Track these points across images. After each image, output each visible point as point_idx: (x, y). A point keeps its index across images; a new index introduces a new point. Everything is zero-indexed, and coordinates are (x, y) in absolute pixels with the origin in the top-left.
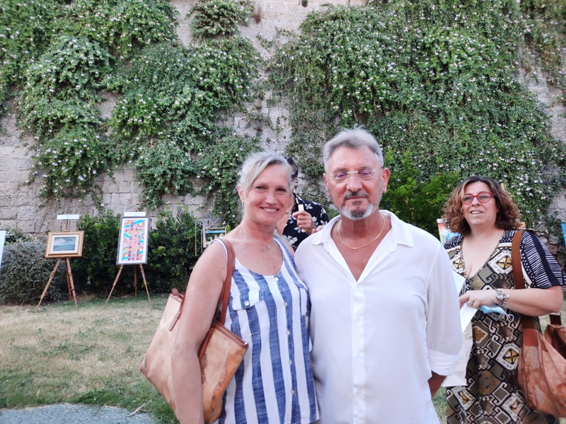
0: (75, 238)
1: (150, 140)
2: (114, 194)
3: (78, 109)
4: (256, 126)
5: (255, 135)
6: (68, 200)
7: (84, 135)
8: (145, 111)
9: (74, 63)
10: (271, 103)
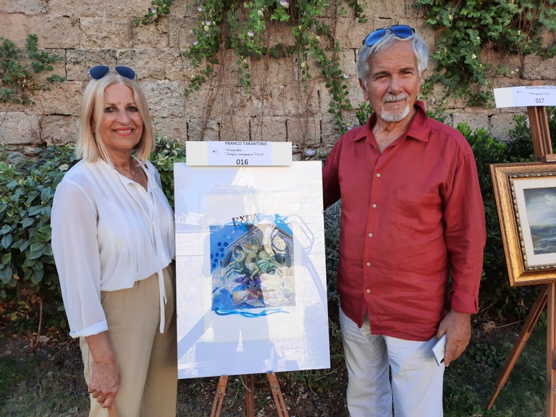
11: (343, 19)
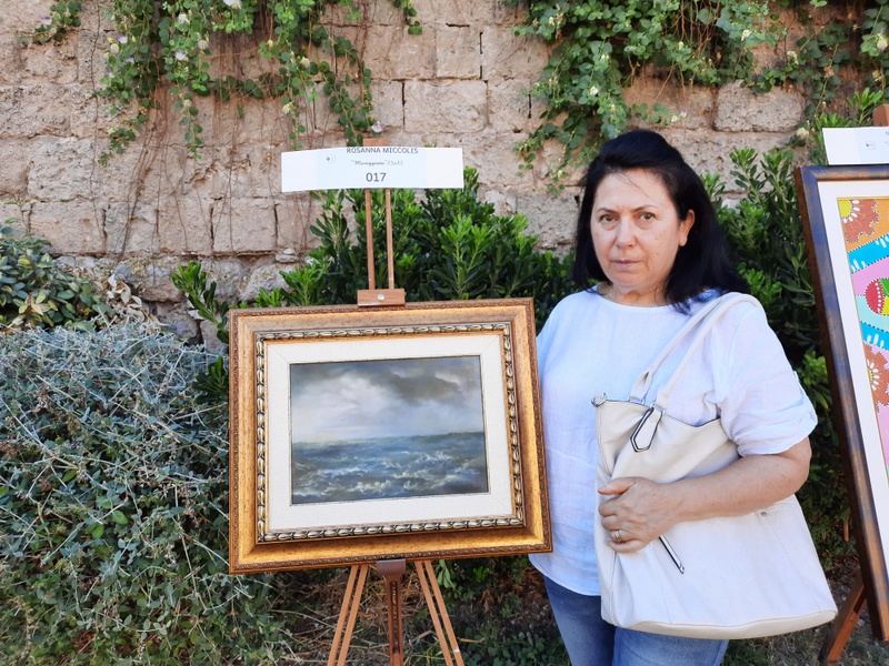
2: (413, 85)
11: (380, 29)
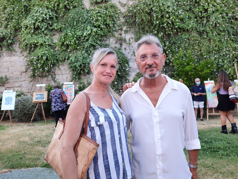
0: (44, 94)
1: (74, 51)
2: (60, 75)
3: (43, 39)
4: (120, 43)
5: (119, 47)
6: (41, 78)
7: (47, 50)
8: (71, 38)
9: (41, 19)
10: (126, 32)
11: (57, 70)
